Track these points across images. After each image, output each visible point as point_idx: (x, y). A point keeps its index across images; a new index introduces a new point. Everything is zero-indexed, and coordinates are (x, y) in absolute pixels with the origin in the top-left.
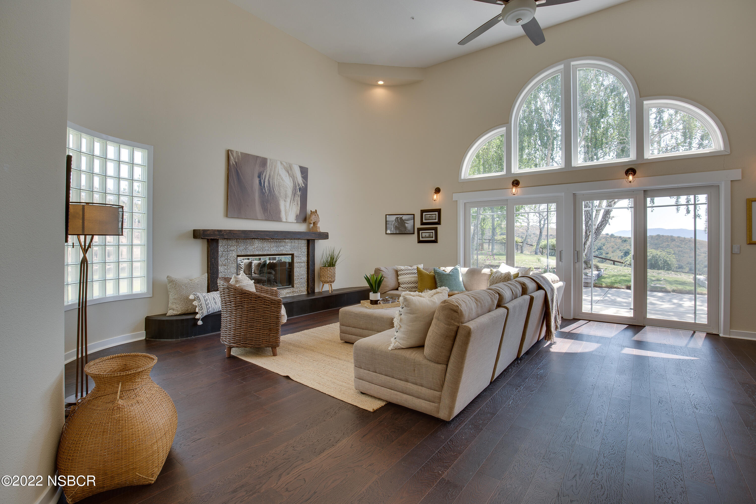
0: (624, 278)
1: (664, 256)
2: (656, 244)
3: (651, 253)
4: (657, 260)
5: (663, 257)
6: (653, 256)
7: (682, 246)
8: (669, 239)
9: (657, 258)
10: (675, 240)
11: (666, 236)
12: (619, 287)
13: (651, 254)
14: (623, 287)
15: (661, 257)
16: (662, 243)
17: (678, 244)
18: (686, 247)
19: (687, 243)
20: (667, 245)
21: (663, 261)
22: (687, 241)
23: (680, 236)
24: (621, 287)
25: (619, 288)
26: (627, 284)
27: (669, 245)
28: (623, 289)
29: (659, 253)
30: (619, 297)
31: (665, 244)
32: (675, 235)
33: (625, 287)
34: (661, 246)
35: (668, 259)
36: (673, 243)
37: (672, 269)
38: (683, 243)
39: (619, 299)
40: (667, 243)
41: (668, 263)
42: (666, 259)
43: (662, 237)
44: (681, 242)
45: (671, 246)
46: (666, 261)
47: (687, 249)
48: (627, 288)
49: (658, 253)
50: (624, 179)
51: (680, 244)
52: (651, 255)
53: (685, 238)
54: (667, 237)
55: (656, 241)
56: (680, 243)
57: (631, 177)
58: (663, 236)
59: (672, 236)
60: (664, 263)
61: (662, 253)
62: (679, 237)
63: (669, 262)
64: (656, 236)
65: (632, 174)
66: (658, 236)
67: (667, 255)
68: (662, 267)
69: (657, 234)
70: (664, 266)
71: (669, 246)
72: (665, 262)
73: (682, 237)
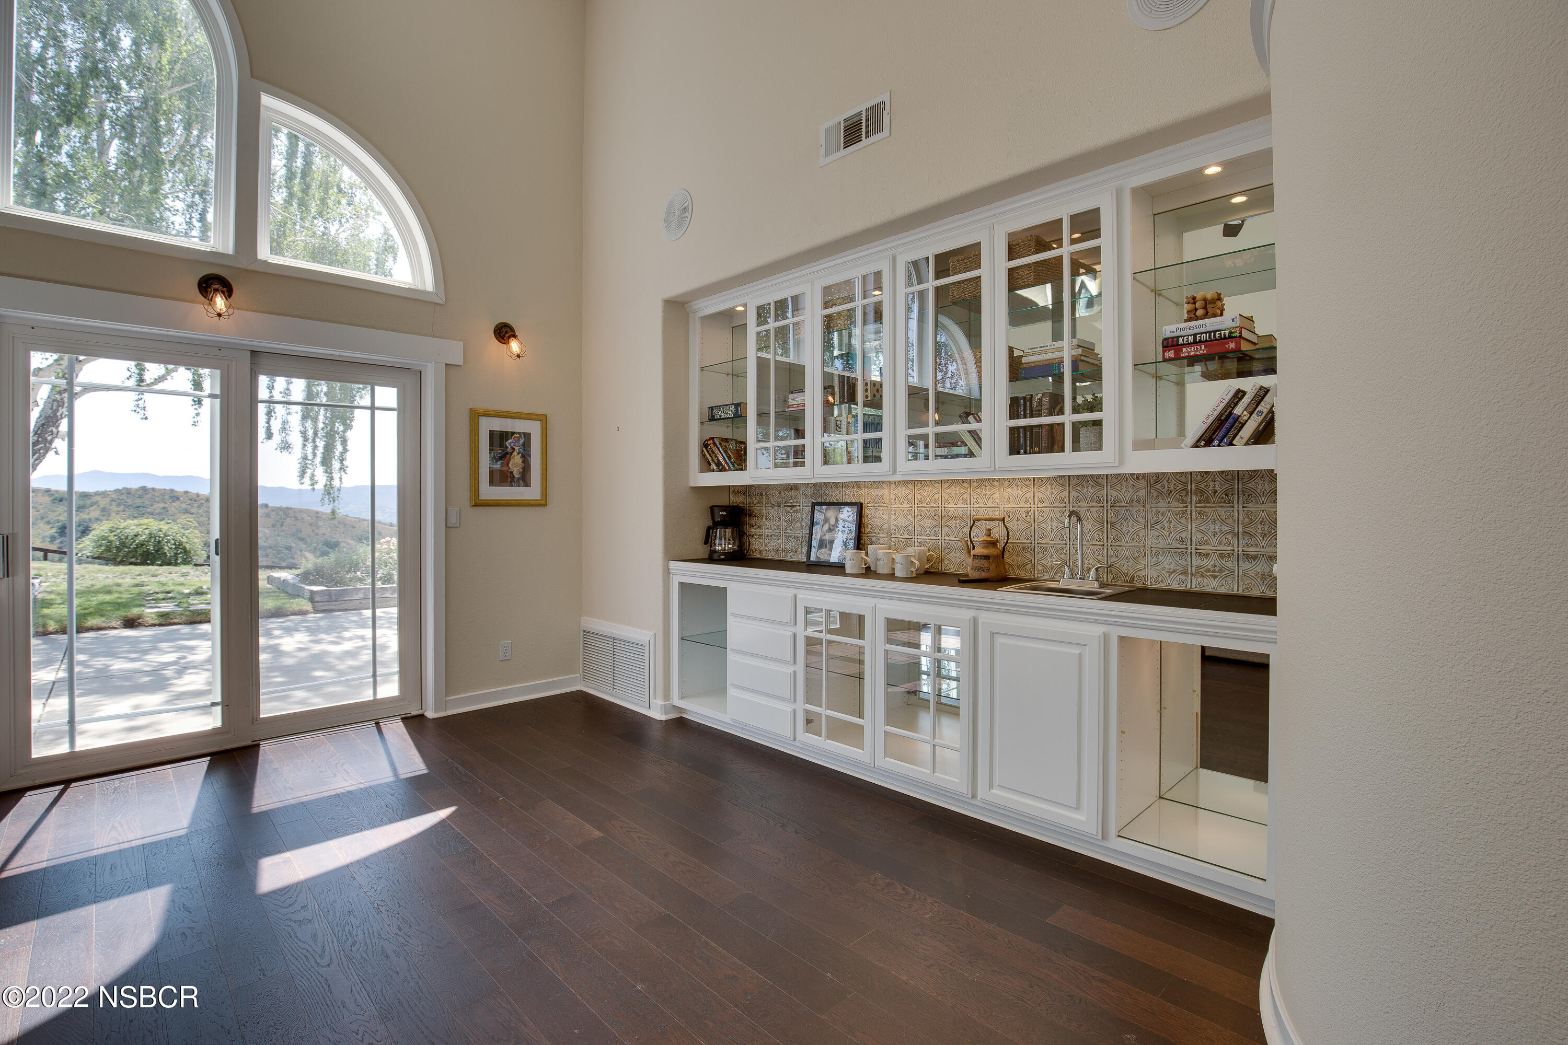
0: (108, 598)
1: (177, 534)
2: (138, 507)
3: (145, 527)
4: (159, 542)
5: (174, 534)
6: (150, 534)
7: (192, 511)
8: (167, 497)
9: (159, 537)
10: (178, 499)
11: (160, 490)
12: (104, 625)
13: (146, 529)
14: (113, 624)
15: (169, 535)
16: (152, 505)
17: (184, 506)
18: (200, 511)
19: (202, 503)
20: (164, 508)
21: (175, 544)
22: (202, 501)
23: (189, 490)
24: (107, 625)
25: (100, 629)
26: (122, 613)
27: (166, 508)
28: (115, 628)
29: (165, 528)
30: (114, 655)
31: (158, 506)
32: (180, 488)
33: (119, 623)
34: (149, 510)
35: (184, 540)
36: (176, 504)
37: (192, 560)
38: (196, 505)
39: (118, 665)
40: (162, 505)
41: (185, 549)
42: (181, 539)
43: (151, 491)
44: (191, 502)
45: (170, 512)
46: (181, 544)
47: (202, 516)
48: (124, 625)
49: (162, 527)
50: (193, 302)
51: (189, 507)
52: (147, 532)
53: (198, 495)
54: (163, 493)
55: (138, 502)
56: (190, 505)
57: (220, 302)
58: (153, 489)
59: (172, 490)
60: (175, 549)
61: (169, 525)
62: (186, 492)
63: (188, 546)
64: (137, 490)
65: (223, 292)
66: (144, 489)
67: (183, 531)
68: (171, 556)
69: (140, 486)
70: (176, 554)
71: (167, 511)
72: (179, 546)
73: (192, 492)
